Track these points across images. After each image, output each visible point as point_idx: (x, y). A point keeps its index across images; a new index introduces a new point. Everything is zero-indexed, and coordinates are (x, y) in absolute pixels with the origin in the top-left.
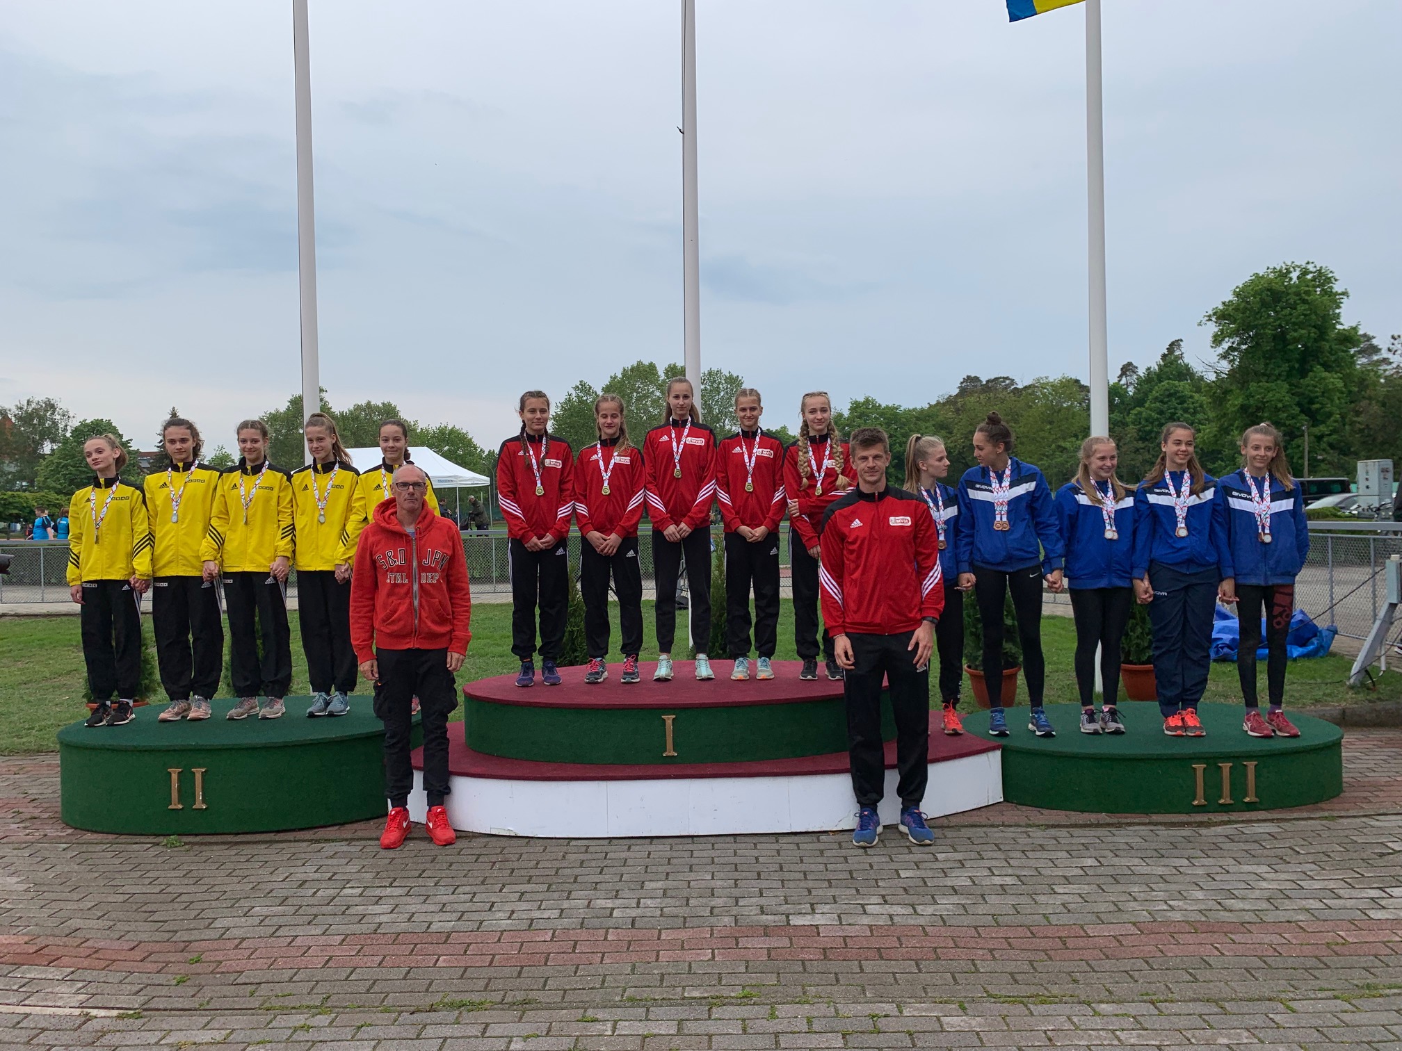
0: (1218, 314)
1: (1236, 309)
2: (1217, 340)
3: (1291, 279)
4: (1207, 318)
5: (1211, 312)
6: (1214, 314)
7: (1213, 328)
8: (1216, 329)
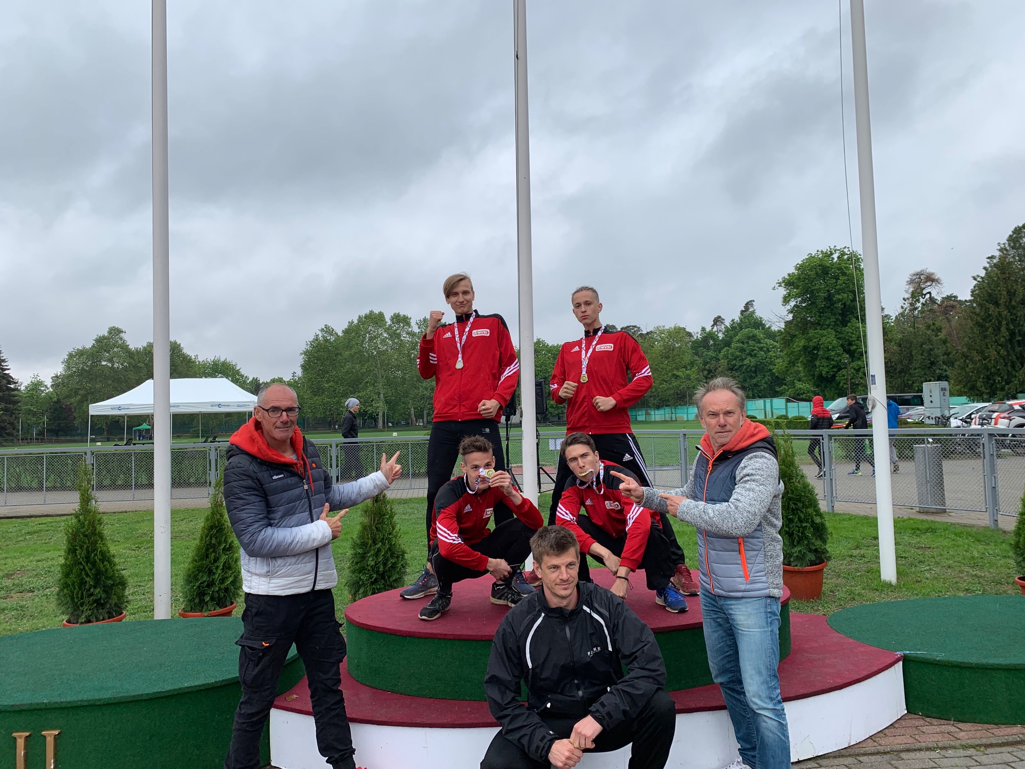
0: (786, 281)
1: (799, 279)
2: (786, 300)
3: (833, 259)
4: (778, 285)
5: (781, 280)
6: (784, 282)
7: (783, 292)
8: (785, 293)
